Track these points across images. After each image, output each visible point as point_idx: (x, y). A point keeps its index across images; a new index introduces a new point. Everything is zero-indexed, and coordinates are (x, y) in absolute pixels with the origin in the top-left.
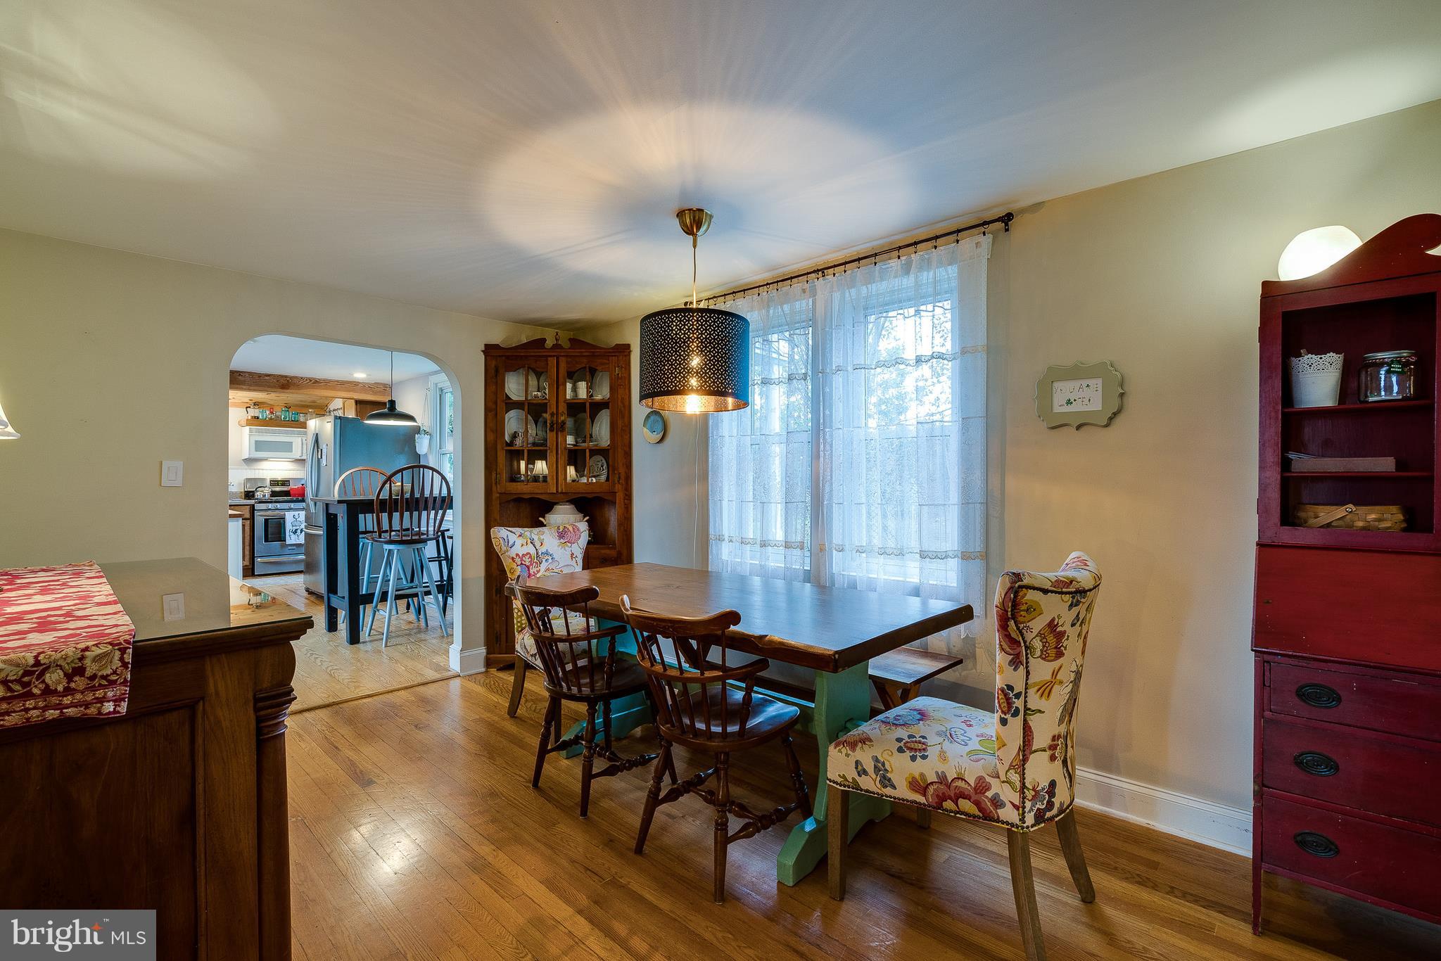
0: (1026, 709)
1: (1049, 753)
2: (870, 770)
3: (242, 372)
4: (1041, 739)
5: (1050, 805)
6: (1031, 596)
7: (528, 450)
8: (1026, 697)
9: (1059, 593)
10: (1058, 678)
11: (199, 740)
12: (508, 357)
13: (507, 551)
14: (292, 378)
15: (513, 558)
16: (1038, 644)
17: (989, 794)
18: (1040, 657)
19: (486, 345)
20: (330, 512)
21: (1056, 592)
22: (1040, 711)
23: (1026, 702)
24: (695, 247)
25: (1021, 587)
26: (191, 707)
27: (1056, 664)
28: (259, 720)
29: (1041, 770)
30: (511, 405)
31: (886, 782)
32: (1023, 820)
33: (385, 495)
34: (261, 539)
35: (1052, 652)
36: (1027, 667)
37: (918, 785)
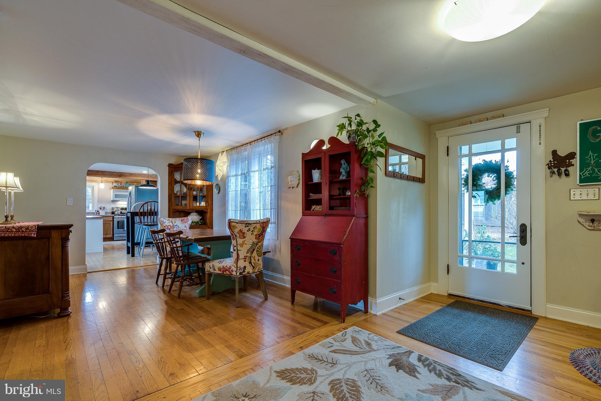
0: (237, 250)
1: (243, 260)
2: (212, 267)
3: (106, 171)
4: (242, 256)
5: (244, 271)
6: (233, 224)
7: (181, 196)
8: (237, 247)
9: (241, 223)
10: (244, 243)
11: (50, 244)
12: (175, 167)
13: (163, 224)
14: (123, 173)
15: (165, 226)
16: (238, 235)
17: (231, 269)
18: (239, 238)
19: (169, 164)
20: (128, 216)
21: (239, 223)
22: (240, 250)
23: (237, 248)
24: (199, 141)
25: (231, 222)
26: (49, 238)
27: (244, 240)
28: (62, 243)
29: (241, 263)
30: (176, 182)
31: (214, 270)
32: (236, 274)
33: (142, 211)
34: (116, 228)
35: (242, 237)
36: (236, 240)
37: (220, 269)
